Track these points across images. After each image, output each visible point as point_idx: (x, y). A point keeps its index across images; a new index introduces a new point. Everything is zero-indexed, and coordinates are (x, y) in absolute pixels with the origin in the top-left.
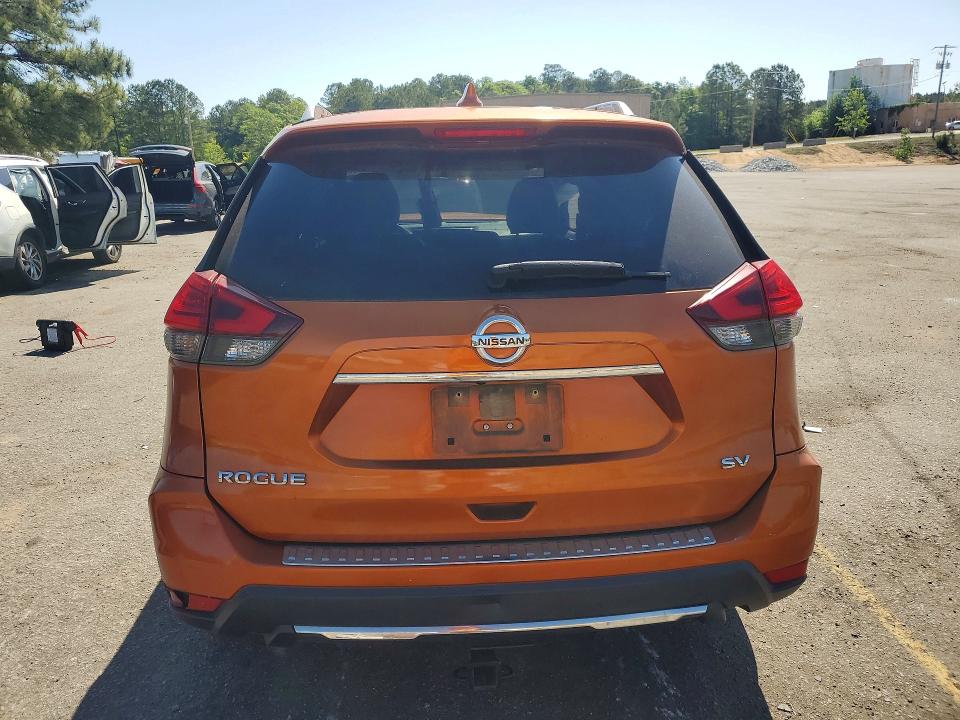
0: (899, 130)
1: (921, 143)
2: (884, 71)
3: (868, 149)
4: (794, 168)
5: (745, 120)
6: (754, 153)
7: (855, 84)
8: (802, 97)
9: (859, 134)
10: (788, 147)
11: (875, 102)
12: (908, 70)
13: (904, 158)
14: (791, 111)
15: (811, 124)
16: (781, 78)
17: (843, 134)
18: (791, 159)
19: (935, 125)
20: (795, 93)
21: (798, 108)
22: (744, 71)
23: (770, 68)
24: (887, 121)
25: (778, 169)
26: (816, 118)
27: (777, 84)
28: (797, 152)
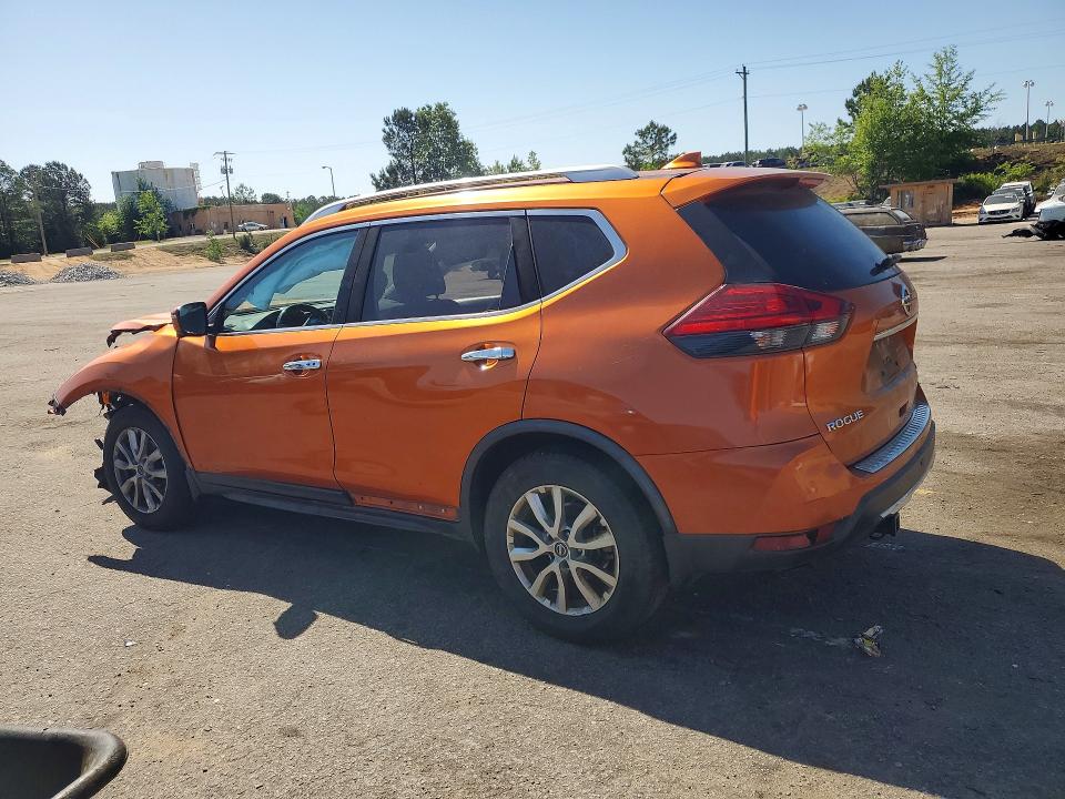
0: (200, 232)
1: (226, 244)
2: (170, 174)
3: (180, 252)
4: (117, 276)
5: (29, 225)
6: (56, 262)
7: (142, 187)
8: (91, 199)
9: (163, 237)
10: (95, 252)
11: (167, 205)
12: (191, 174)
13: (215, 259)
14: (82, 215)
15: (106, 229)
16: (61, 178)
17: (144, 238)
18: (104, 266)
19: (228, 227)
20: (82, 194)
21: (91, 211)
22: (12, 167)
23: (44, 166)
24: (185, 225)
25: (99, 277)
26: (109, 221)
27: (56, 184)
28: (107, 258)
